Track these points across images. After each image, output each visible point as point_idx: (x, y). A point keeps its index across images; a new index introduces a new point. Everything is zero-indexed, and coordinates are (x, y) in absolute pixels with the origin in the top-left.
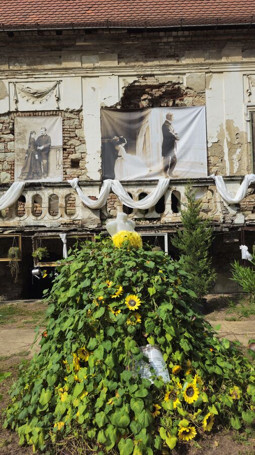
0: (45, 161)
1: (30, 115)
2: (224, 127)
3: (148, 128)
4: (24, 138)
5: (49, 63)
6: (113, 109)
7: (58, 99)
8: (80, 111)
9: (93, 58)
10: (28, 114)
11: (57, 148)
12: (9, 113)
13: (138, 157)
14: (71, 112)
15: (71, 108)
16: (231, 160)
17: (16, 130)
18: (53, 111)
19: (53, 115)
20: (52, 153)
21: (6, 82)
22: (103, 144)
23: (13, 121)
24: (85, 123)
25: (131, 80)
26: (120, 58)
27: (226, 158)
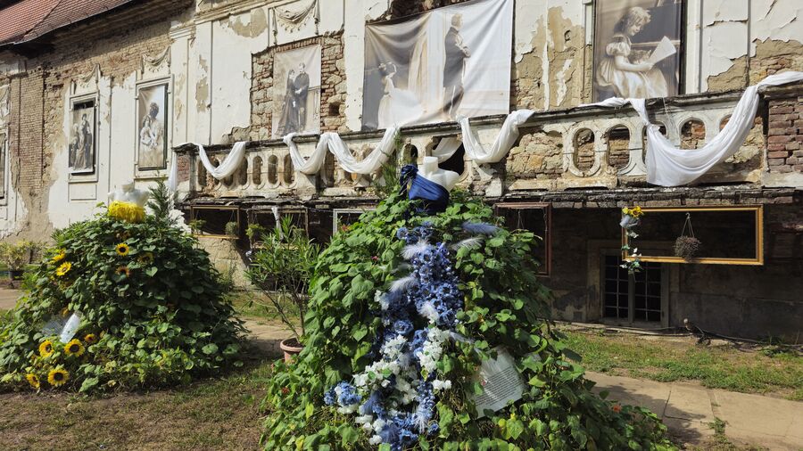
0: (302, 109)
1: (289, 49)
3: (426, 42)
6: (381, 22)
7: (317, 21)
8: (341, 33)
10: (287, 47)
11: (315, 90)
12: (268, 50)
13: (409, 93)
14: (332, 36)
15: (331, 31)
16: (553, 82)
17: (276, 71)
18: (312, 38)
19: (312, 44)
20: (310, 96)
21: (265, 9)
22: (366, 77)
23: (271, 60)
24: (346, 49)
27: (545, 80)
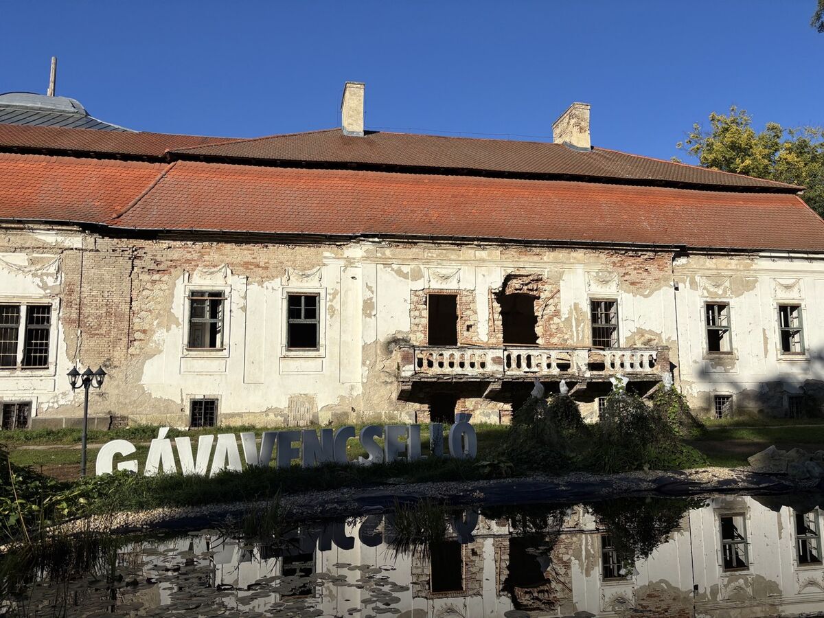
2: (573, 307)
8: (473, 291)
16: (577, 331)
21: (422, 267)
25: (509, 270)
27: (574, 329)
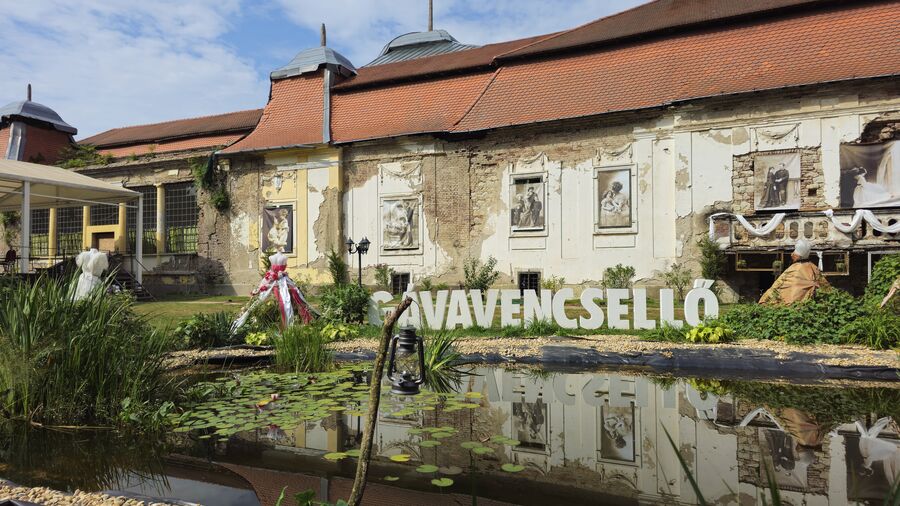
0: (783, 192)
1: (769, 154)
3: (890, 159)
4: (763, 173)
5: (788, 108)
6: (854, 144)
7: (797, 139)
9: (832, 100)
10: (767, 153)
11: (795, 180)
12: (750, 154)
13: (878, 185)
14: (810, 149)
15: (810, 146)
17: (756, 167)
18: (792, 149)
19: (791, 153)
20: (790, 184)
21: (747, 128)
22: (842, 175)
23: (753, 160)
24: (823, 158)
25: (872, 118)
26: (861, 98)
